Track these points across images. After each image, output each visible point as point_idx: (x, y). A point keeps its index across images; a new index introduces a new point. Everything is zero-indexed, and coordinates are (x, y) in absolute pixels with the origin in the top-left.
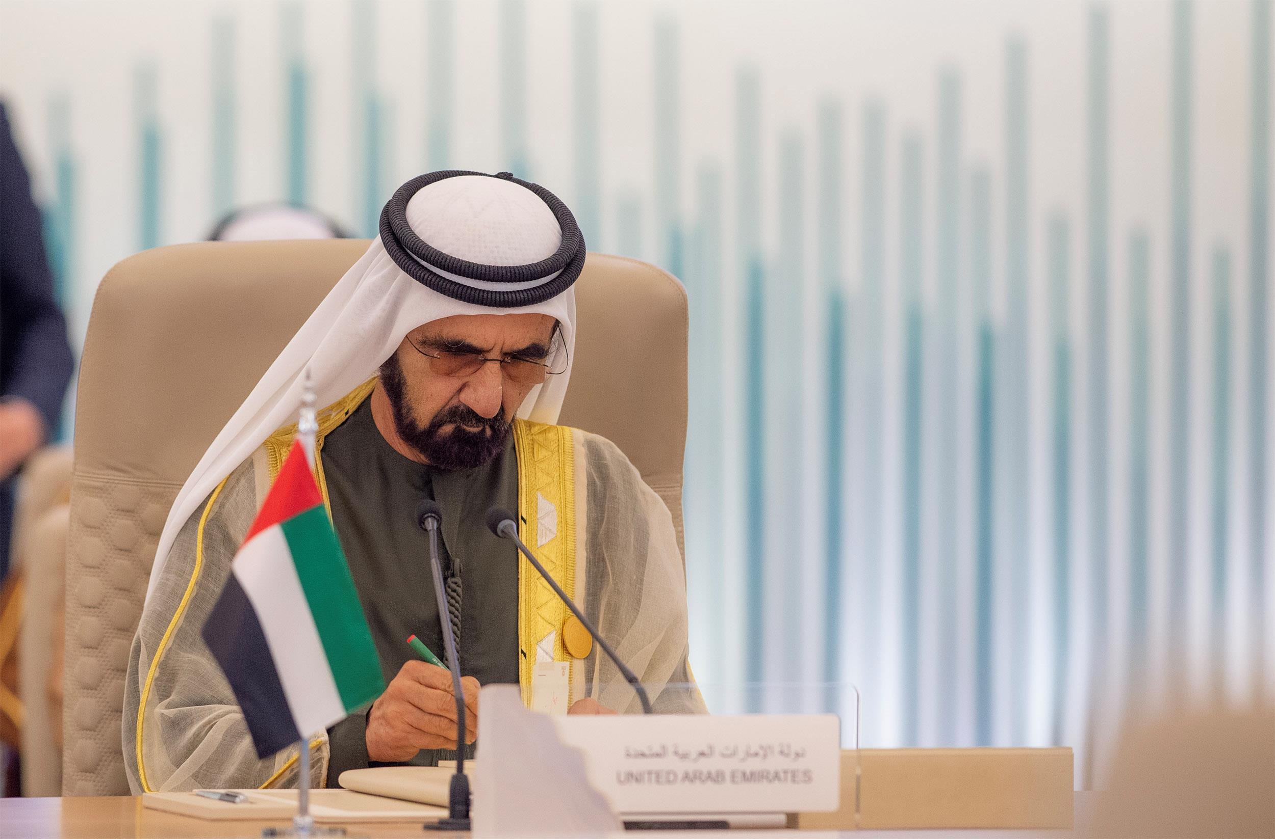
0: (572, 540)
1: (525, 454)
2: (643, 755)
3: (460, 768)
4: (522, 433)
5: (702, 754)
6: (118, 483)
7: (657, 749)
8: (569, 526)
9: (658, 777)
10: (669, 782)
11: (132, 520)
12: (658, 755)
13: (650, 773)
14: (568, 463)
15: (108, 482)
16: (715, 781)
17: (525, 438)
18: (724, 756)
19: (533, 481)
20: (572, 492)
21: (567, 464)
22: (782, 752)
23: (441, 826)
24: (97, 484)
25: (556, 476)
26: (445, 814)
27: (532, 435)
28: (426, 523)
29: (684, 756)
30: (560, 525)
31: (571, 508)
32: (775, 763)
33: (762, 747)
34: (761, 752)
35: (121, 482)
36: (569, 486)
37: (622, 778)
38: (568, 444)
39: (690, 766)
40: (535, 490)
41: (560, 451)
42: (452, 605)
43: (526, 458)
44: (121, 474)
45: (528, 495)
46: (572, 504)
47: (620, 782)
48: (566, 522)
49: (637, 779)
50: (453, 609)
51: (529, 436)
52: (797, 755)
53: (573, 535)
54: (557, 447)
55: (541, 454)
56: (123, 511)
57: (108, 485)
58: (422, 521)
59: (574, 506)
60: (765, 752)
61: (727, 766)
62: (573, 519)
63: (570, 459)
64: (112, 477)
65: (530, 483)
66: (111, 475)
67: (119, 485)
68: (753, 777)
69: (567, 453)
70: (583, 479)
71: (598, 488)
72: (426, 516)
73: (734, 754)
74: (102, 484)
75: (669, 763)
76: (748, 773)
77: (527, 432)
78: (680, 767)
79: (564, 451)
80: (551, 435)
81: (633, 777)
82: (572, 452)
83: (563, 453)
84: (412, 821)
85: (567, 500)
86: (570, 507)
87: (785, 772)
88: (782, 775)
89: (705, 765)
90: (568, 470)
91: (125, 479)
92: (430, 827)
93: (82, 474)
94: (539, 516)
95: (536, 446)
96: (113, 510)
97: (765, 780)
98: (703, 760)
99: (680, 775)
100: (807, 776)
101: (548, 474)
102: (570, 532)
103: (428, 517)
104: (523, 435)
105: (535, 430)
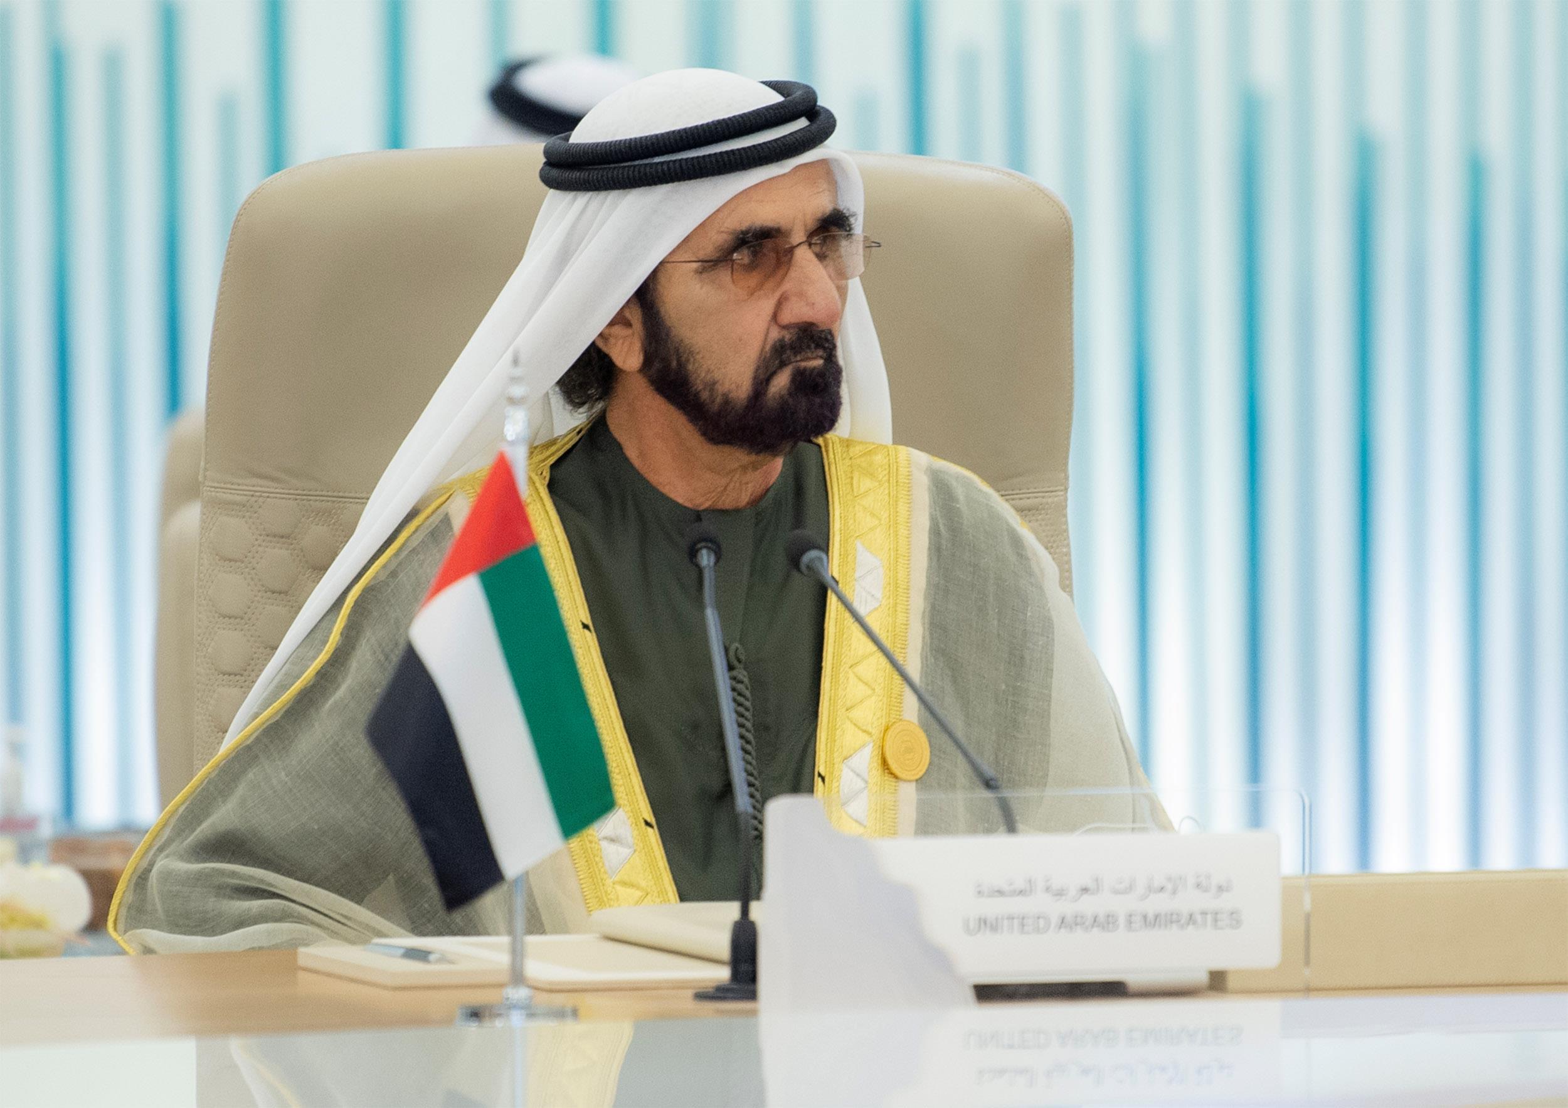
0: (904, 611)
1: (840, 487)
2: (1000, 893)
3: (745, 911)
4: (836, 457)
5: (1085, 890)
6: (268, 497)
7: (1020, 884)
8: (901, 590)
9: (1022, 923)
10: (1038, 930)
11: (287, 549)
12: (1021, 892)
13: (1011, 918)
14: (902, 498)
15: (252, 496)
16: (1103, 928)
17: (841, 464)
18: (1117, 892)
19: (851, 524)
20: (907, 540)
21: (901, 500)
22: (1198, 885)
23: (719, 994)
24: (238, 498)
25: (884, 517)
26: (723, 974)
27: (851, 458)
28: (699, 555)
29: (1060, 893)
30: (888, 589)
31: (904, 564)
32: (1189, 901)
33: (1169, 879)
34: (1169, 886)
35: (271, 495)
36: (903, 531)
37: (972, 925)
38: (903, 471)
39: (1068, 908)
40: (853, 538)
41: (891, 482)
42: (740, 705)
43: (841, 492)
44: (271, 483)
45: (842, 545)
46: (906, 558)
47: (968, 930)
48: (897, 584)
49: (991, 925)
50: (741, 709)
51: (847, 460)
52: (1220, 889)
53: (906, 603)
54: (887, 476)
55: (864, 484)
56: (275, 536)
57: (254, 499)
58: (693, 553)
59: (909, 560)
60: (1174, 885)
61: (1121, 906)
62: (906, 580)
63: (905, 493)
64: (259, 489)
65: (846, 528)
66: (258, 486)
67: (268, 499)
68: (1158, 920)
69: (902, 485)
70: (923, 522)
71: (944, 542)
72: (699, 546)
73: (1130, 889)
74: (245, 498)
75: (1038, 903)
76: (1151, 916)
77: (845, 455)
78: (1055, 909)
79: (897, 482)
80: (879, 458)
81: (985, 924)
82: (909, 483)
83: (895, 484)
84: (679, 985)
85: (899, 552)
86: (903, 562)
87: (1204, 913)
88: (1199, 918)
89: (1089, 906)
90: (902, 508)
91: (277, 490)
92: (703, 996)
93: (216, 485)
94: (857, 575)
95: (856, 475)
96: (261, 535)
97: (1174, 926)
98: (1086, 897)
99: (1055, 920)
100: (1235, 919)
101: (873, 515)
102: (902, 598)
103: (701, 549)
104: (837, 460)
105: (856, 450)
